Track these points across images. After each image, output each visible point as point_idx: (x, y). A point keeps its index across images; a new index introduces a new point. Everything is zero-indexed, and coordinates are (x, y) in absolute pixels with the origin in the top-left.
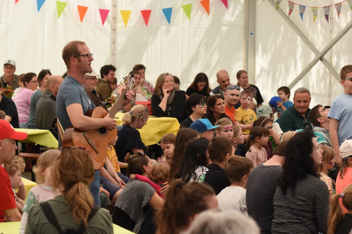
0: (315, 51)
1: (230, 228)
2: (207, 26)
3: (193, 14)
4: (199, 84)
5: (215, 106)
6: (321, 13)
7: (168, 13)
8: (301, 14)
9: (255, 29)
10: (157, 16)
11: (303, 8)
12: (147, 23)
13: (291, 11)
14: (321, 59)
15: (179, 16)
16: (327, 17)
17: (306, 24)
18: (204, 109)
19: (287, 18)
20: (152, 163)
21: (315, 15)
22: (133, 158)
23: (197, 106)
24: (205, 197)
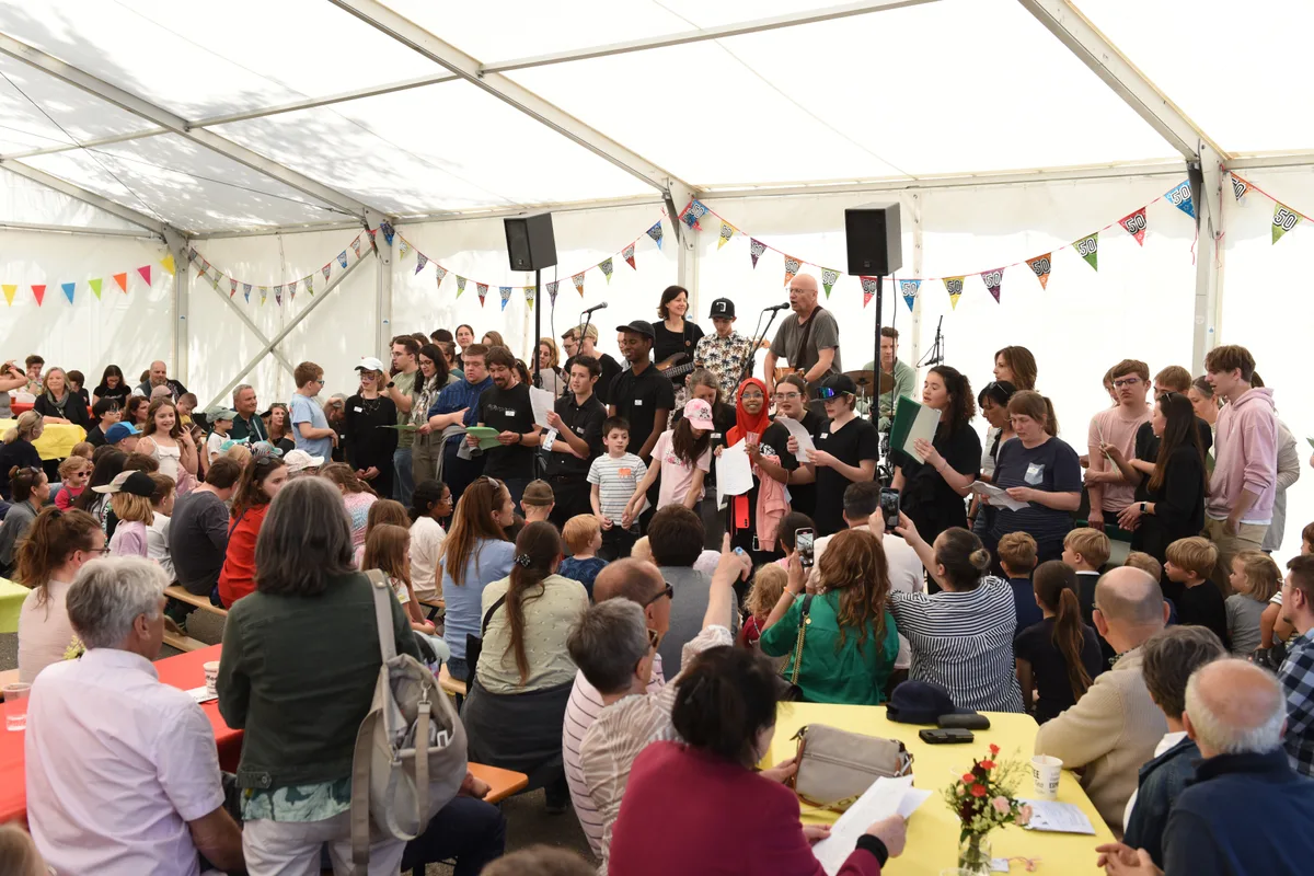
0: (264, 340)
1: (123, 583)
2: (126, 308)
3: (103, 294)
4: (108, 379)
5: (139, 410)
6: (271, 294)
7: (69, 290)
8: (247, 295)
9: (187, 313)
10: (54, 294)
11: (248, 287)
12: (40, 302)
13: (233, 291)
14: (272, 350)
15: (84, 294)
16: (278, 299)
17: (253, 309)
18: (115, 416)
19: (229, 300)
20: (49, 487)
21: (264, 297)
22: (20, 473)
23: (107, 413)
24: (90, 530)
